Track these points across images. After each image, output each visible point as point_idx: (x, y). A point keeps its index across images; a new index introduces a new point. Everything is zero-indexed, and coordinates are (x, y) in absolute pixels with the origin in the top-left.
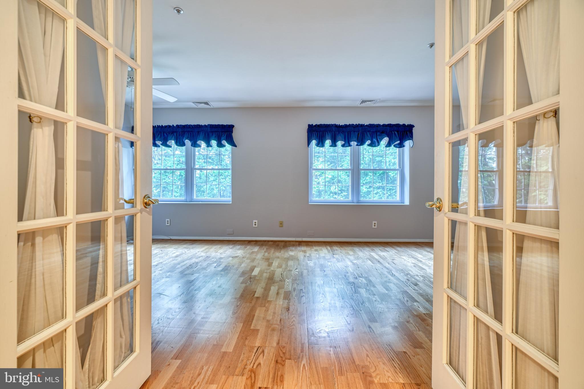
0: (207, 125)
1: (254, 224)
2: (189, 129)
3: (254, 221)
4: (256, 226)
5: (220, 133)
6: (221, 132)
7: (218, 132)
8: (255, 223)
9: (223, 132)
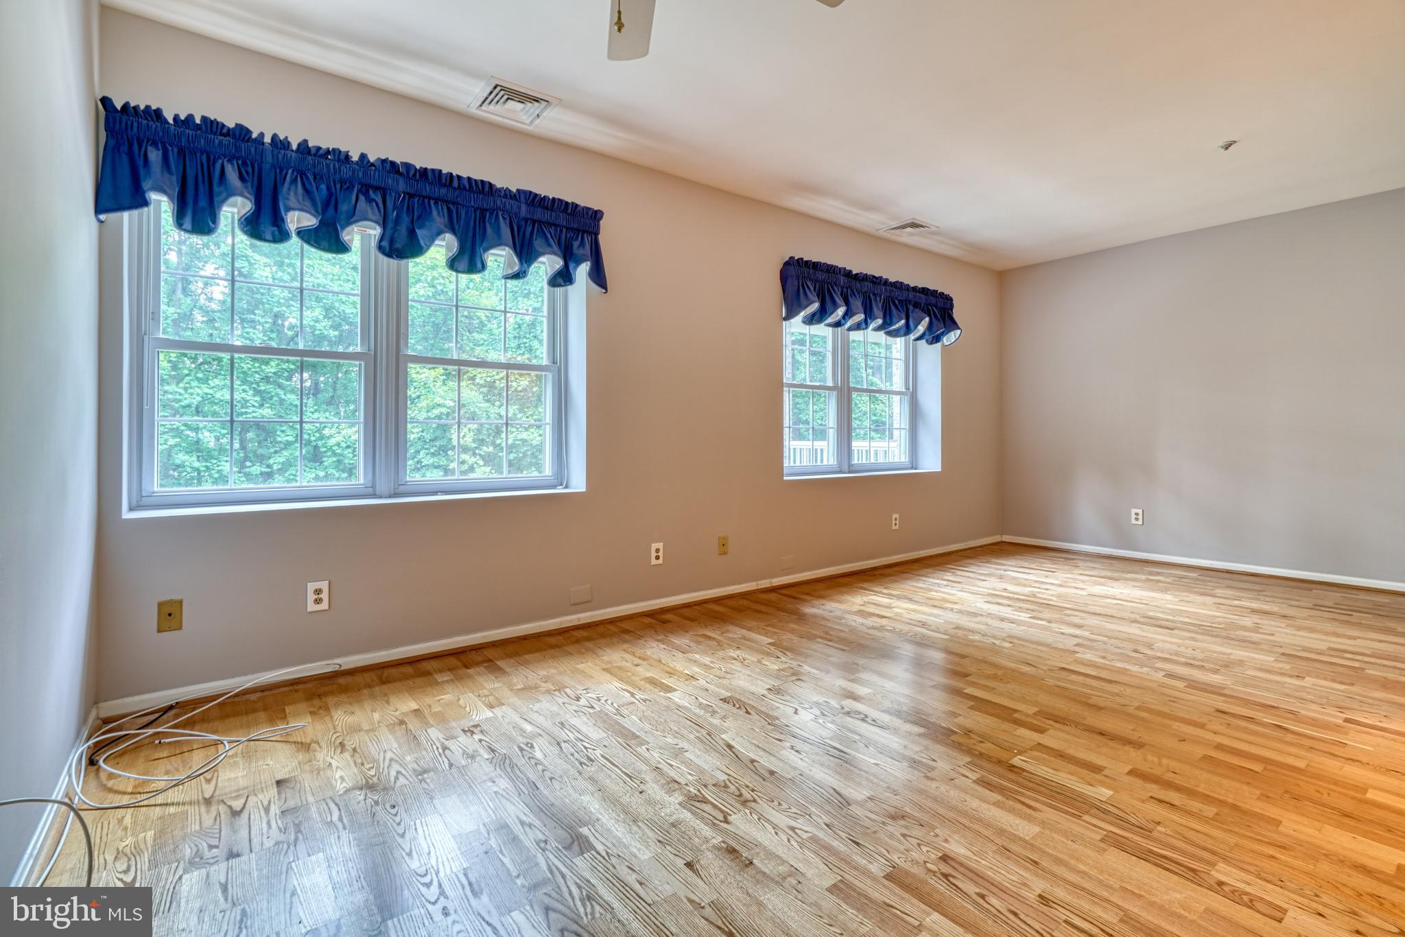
0: (514, 190)
1: (654, 554)
2: (443, 191)
3: (654, 546)
4: (660, 561)
5: (561, 231)
6: (564, 230)
7: (556, 225)
8: (657, 551)
9: (573, 229)
